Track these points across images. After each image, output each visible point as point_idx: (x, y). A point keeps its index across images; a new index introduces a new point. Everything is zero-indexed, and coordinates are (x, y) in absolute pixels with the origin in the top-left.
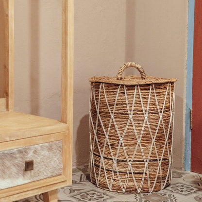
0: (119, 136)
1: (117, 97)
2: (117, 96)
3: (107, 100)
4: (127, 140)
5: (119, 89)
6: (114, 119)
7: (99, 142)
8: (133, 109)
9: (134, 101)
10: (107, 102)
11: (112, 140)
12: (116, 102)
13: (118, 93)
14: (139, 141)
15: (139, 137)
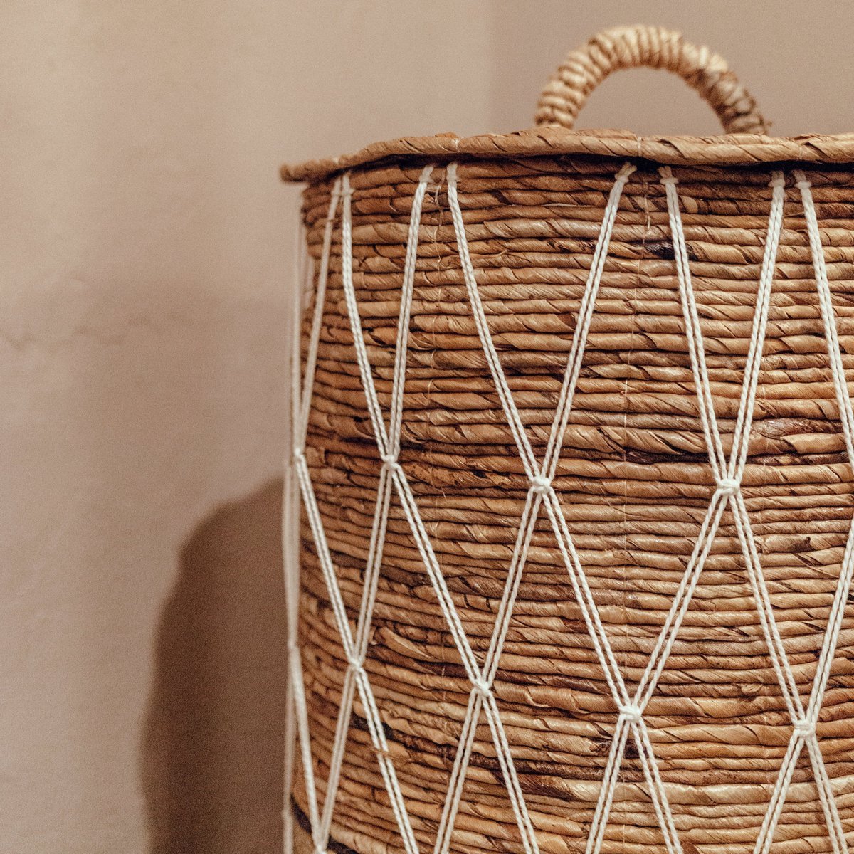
0: (611, 670)
1: (591, 291)
2: (595, 277)
3: (483, 325)
4: (690, 717)
5: (611, 211)
6: (557, 510)
7: (390, 734)
8: (748, 405)
9: (761, 326)
10: (488, 342)
11: (536, 712)
12: (579, 343)
13: (603, 244)
14: (806, 725)
15: (805, 683)
